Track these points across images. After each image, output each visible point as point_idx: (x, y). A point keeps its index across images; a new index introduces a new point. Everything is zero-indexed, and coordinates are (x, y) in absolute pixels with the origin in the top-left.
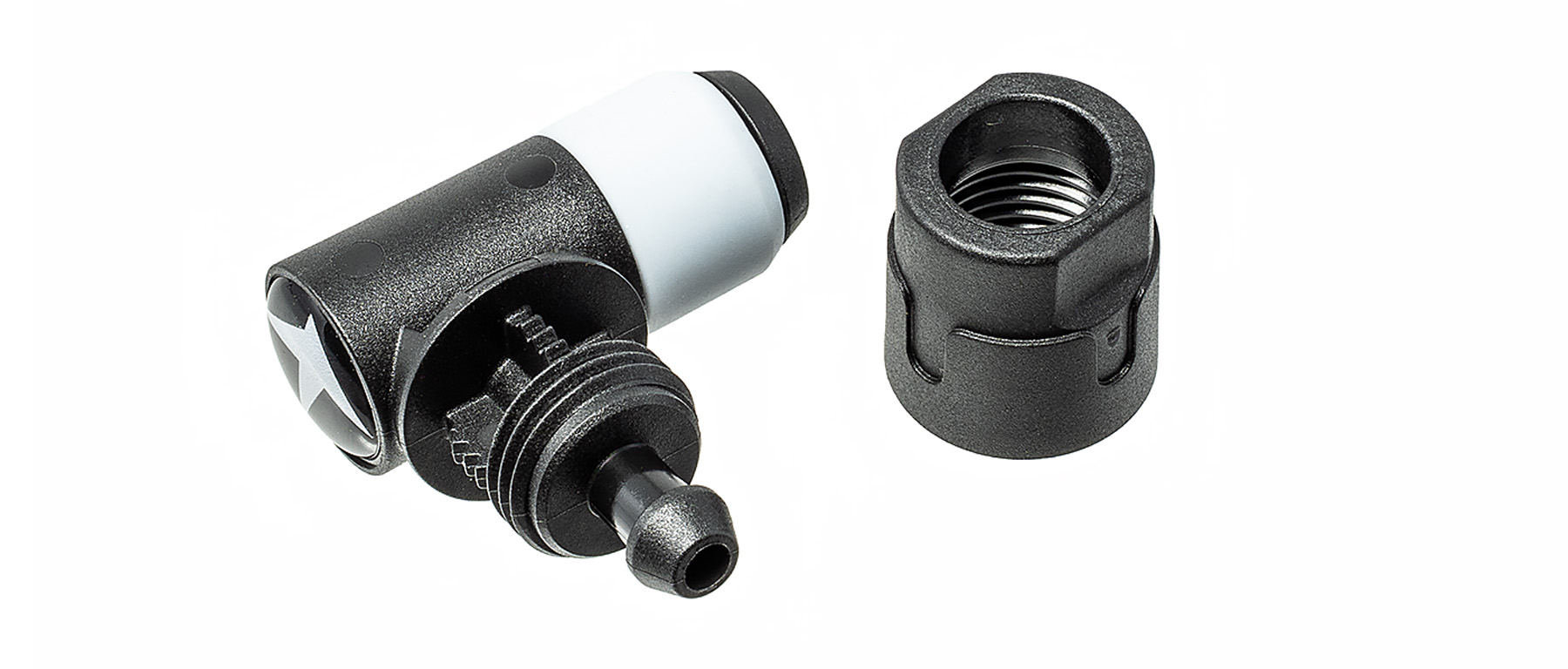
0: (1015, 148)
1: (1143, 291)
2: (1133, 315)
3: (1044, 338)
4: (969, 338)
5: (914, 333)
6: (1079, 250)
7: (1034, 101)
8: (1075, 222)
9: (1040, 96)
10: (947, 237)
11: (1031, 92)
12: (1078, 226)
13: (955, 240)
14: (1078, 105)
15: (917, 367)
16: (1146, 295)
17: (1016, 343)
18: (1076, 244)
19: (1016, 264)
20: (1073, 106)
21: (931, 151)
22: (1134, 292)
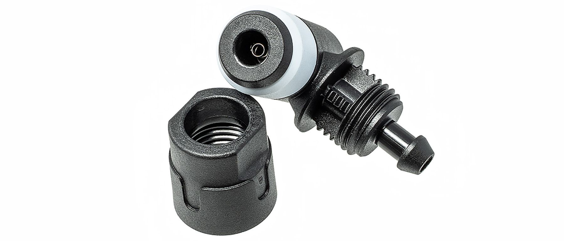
0: (210, 118)
1: (268, 161)
2: (267, 171)
3: (236, 185)
4: (208, 190)
5: (186, 194)
6: (243, 148)
7: (215, 98)
8: (240, 138)
9: (216, 96)
10: (194, 153)
11: (213, 95)
12: (241, 140)
13: (197, 154)
14: (231, 97)
15: (189, 207)
16: (270, 162)
17: (226, 189)
18: (242, 146)
19: (222, 158)
20: (229, 97)
21: (180, 123)
22: (265, 162)
